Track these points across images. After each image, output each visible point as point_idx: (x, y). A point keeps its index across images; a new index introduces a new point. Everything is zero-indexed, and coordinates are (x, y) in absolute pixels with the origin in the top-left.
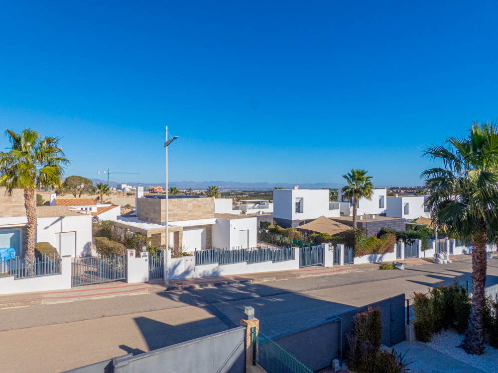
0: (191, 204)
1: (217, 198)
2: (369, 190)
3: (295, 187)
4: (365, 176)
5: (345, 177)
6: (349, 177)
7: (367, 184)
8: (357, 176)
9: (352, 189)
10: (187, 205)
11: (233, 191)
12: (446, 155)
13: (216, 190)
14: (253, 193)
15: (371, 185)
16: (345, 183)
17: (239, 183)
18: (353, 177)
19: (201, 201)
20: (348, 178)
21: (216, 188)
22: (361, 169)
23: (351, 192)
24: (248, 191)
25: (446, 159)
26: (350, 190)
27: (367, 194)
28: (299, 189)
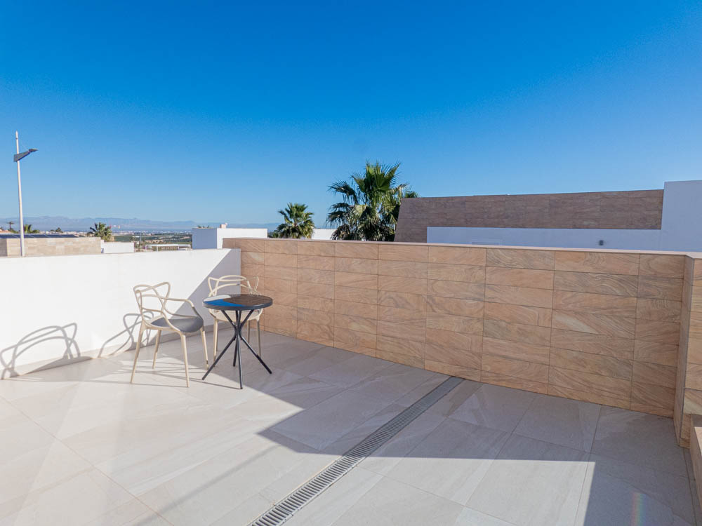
0: (63, 247)
1: (108, 241)
2: (309, 229)
3: (223, 225)
4: (306, 212)
5: (282, 213)
6: (286, 212)
7: (307, 222)
8: (296, 212)
9: (289, 227)
10: (54, 247)
11: (138, 234)
12: (347, 190)
13: (106, 229)
14: (170, 237)
15: (311, 222)
16: (282, 220)
17: (149, 221)
18: (290, 212)
19: (79, 243)
20: (285, 214)
21: (106, 227)
22: (300, 203)
23: (288, 231)
24: (164, 234)
25: (345, 194)
26: (287, 228)
27: (306, 234)
28: (227, 227)
